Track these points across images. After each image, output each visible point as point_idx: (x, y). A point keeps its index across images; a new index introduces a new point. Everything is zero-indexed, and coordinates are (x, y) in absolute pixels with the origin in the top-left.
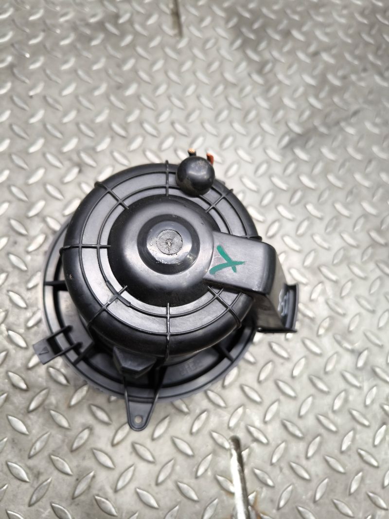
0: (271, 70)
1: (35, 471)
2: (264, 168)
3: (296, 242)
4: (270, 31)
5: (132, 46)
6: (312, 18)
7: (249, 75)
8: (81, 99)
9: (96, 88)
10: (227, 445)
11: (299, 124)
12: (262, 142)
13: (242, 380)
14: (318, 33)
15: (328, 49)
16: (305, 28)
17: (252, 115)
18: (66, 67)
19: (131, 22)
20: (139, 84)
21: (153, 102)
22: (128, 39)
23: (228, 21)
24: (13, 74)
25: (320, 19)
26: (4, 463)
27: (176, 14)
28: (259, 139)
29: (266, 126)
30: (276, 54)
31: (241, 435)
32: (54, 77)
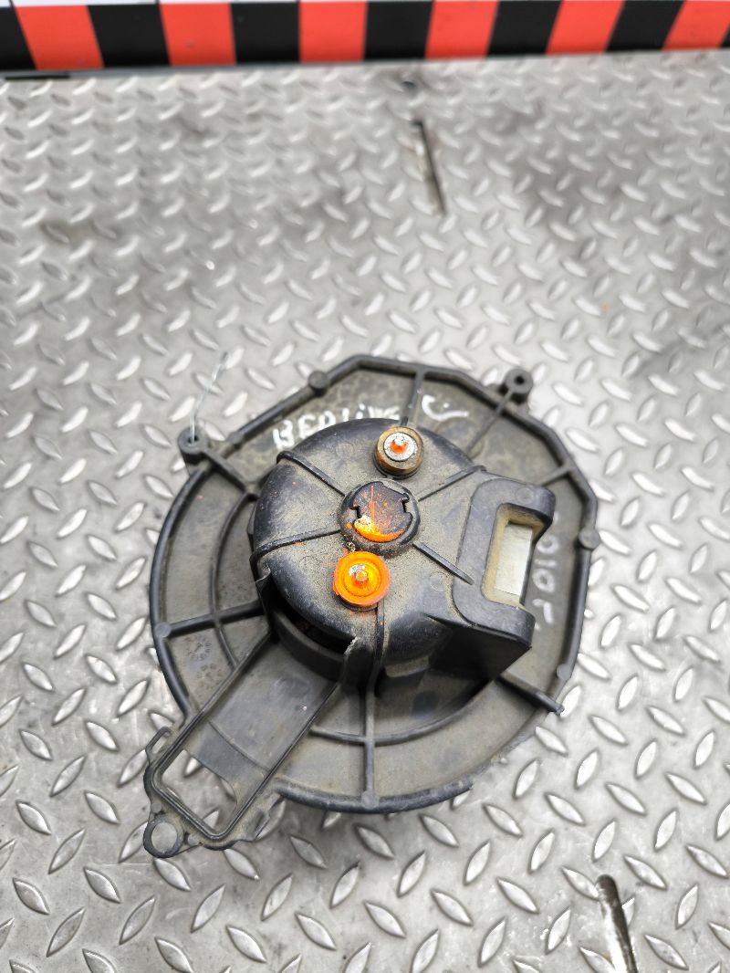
0: (595, 254)
1: (274, 943)
2: (603, 411)
3: (674, 534)
4: (587, 192)
5: (370, 235)
6: (652, 163)
7: (561, 264)
8: (298, 325)
9: (319, 307)
10: (595, 891)
11: (653, 336)
12: (595, 370)
13: (606, 775)
14: (667, 186)
15: (686, 210)
16: (644, 181)
17: (574, 328)
18: (270, 279)
19: (363, 199)
20: (386, 295)
21: (412, 322)
22: (363, 226)
23: (516, 182)
24: (192, 297)
25: (667, 163)
26: (223, 930)
27: (433, 180)
28: (589, 366)
29: (598, 344)
30: (600, 226)
31: (618, 873)
32: (254, 297)
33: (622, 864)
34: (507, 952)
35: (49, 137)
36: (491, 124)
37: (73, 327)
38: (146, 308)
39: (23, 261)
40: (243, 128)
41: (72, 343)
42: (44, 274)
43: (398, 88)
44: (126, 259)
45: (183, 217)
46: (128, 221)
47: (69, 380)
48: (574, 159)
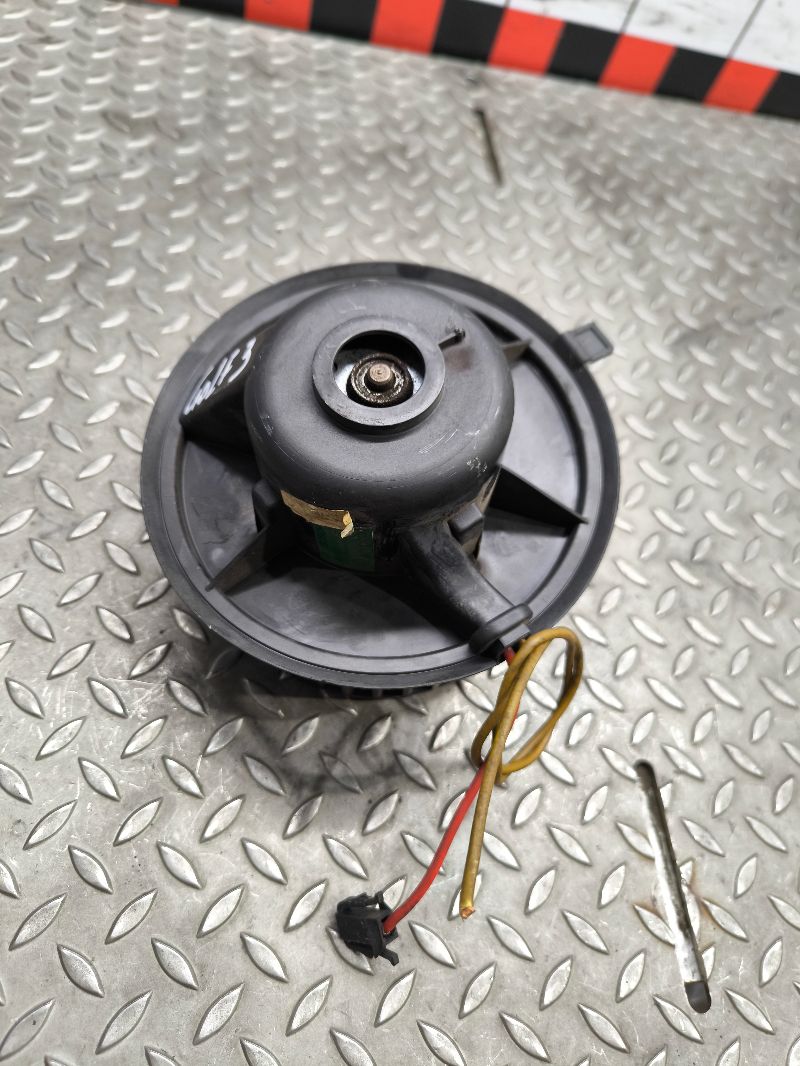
0: (641, 242)
2: (645, 366)
3: (711, 476)
4: (634, 194)
5: (428, 188)
6: (692, 185)
9: (377, 233)
10: (632, 774)
11: (692, 316)
12: (639, 332)
14: (706, 206)
15: (724, 225)
16: (686, 196)
17: (619, 295)
19: (425, 156)
20: (443, 236)
22: (422, 177)
23: (569, 174)
24: (250, 200)
28: (633, 327)
29: (641, 312)
30: (645, 223)
31: (655, 759)
33: (660, 751)
34: (542, 818)
35: (118, 46)
36: (547, 127)
37: (128, 201)
38: (204, 200)
39: (79, 138)
40: (312, 79)
41: (125, 214)
42: (102, 152)
43: (463, 82)
44: (187, 157)
45: (247, 136)
46: (192, 128)
47: (118, 244)
48: (622, 168)
